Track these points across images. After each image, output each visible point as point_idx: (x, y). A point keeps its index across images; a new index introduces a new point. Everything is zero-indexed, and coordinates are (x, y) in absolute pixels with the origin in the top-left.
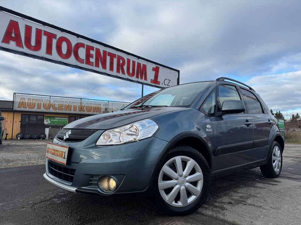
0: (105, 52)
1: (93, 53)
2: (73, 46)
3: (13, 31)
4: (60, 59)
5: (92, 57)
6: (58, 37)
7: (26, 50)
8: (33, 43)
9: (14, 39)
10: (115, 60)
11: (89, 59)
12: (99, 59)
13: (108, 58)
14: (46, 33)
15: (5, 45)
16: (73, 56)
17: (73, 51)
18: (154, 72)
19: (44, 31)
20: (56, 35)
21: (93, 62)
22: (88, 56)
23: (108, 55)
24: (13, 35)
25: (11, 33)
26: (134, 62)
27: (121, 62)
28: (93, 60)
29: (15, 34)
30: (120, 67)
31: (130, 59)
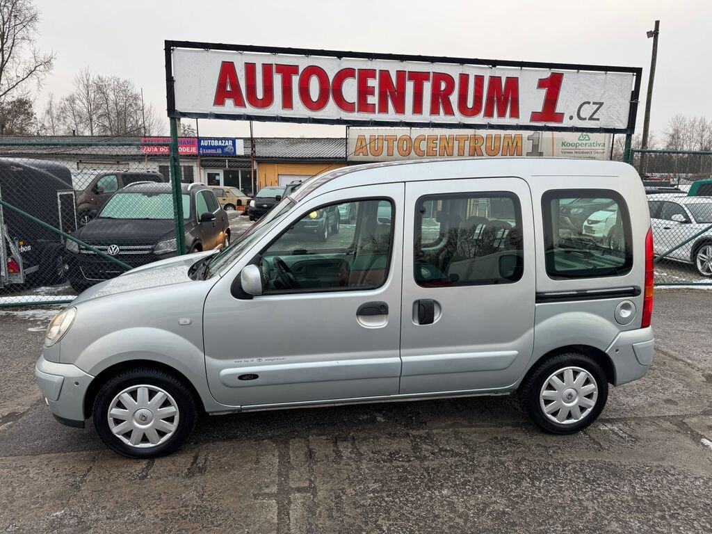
0: (401, 74)
1: (373, 83)
2: (331, 80)
3: (228, 80)
4: (307, 113)
5: (372, 93)
7: (250, 110)
8: (260, 94)
9: (229, 95)
10: (427, 87)
11: (365, 99)
12: (388, 93)
13: (410, 86)
14: (282, 69)
15: (219, 110)
16: (331, 100)
17: (332, 90)
18: (544, 92)
19: (276, 64)
20: (298, 66)
21: (374, 104)
22: (364, 91)
23: (410, 79)
24: (229, 89)
25: (225, 87)
26: (479, 80)
27: (443, 86)
28: (373, 100)
29: (232, 86)
30: (440, 100)
31: (468, 75)
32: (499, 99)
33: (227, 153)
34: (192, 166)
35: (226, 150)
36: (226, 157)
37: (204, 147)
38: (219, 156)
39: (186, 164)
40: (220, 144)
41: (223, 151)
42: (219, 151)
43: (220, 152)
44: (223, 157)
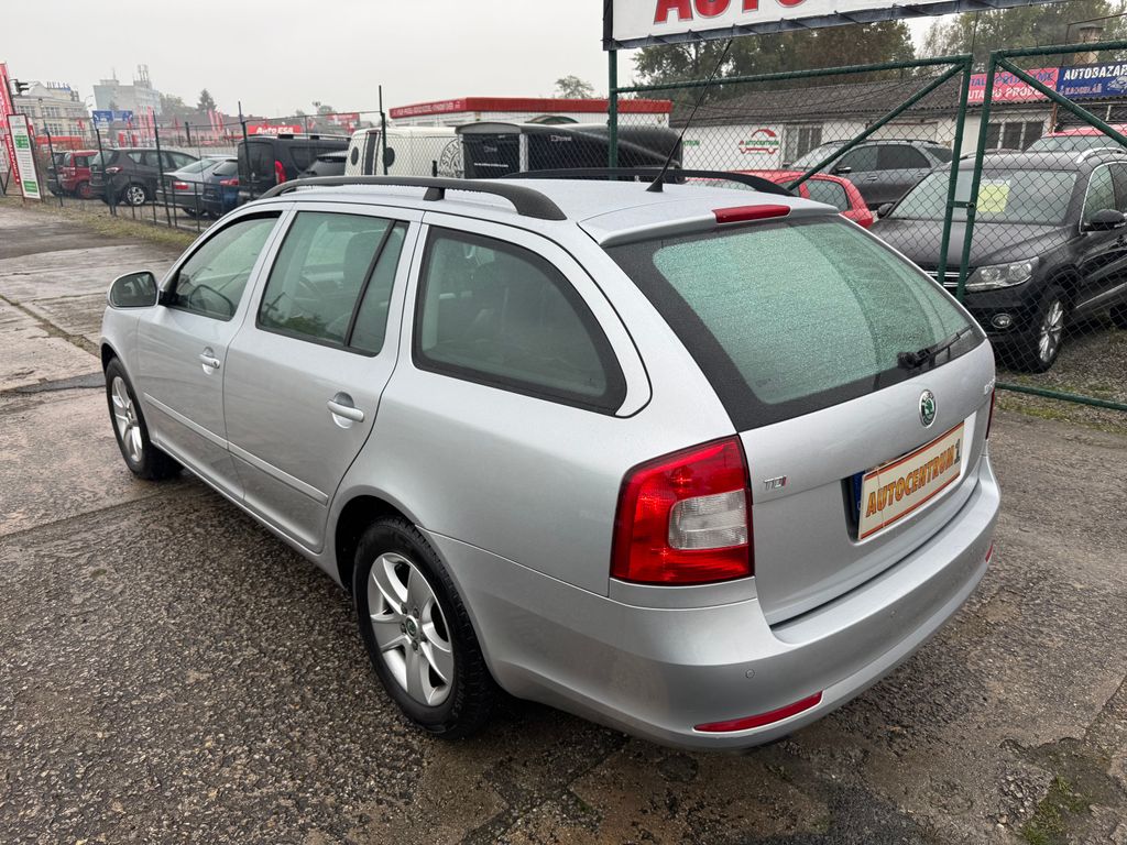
4: (781, 13)
15: (660, 29)
33: (1113, 91)
34: (1043, 122)
35: (1113, 85)
36: (1111, 99)
37: (1071, 83)
38: (1097, 100)
39: (1031, 119)
40: (1103, 73)
41: (1104, 88)
42: (1098, 89)
43: (1099, 91)
44: (1104, 99)
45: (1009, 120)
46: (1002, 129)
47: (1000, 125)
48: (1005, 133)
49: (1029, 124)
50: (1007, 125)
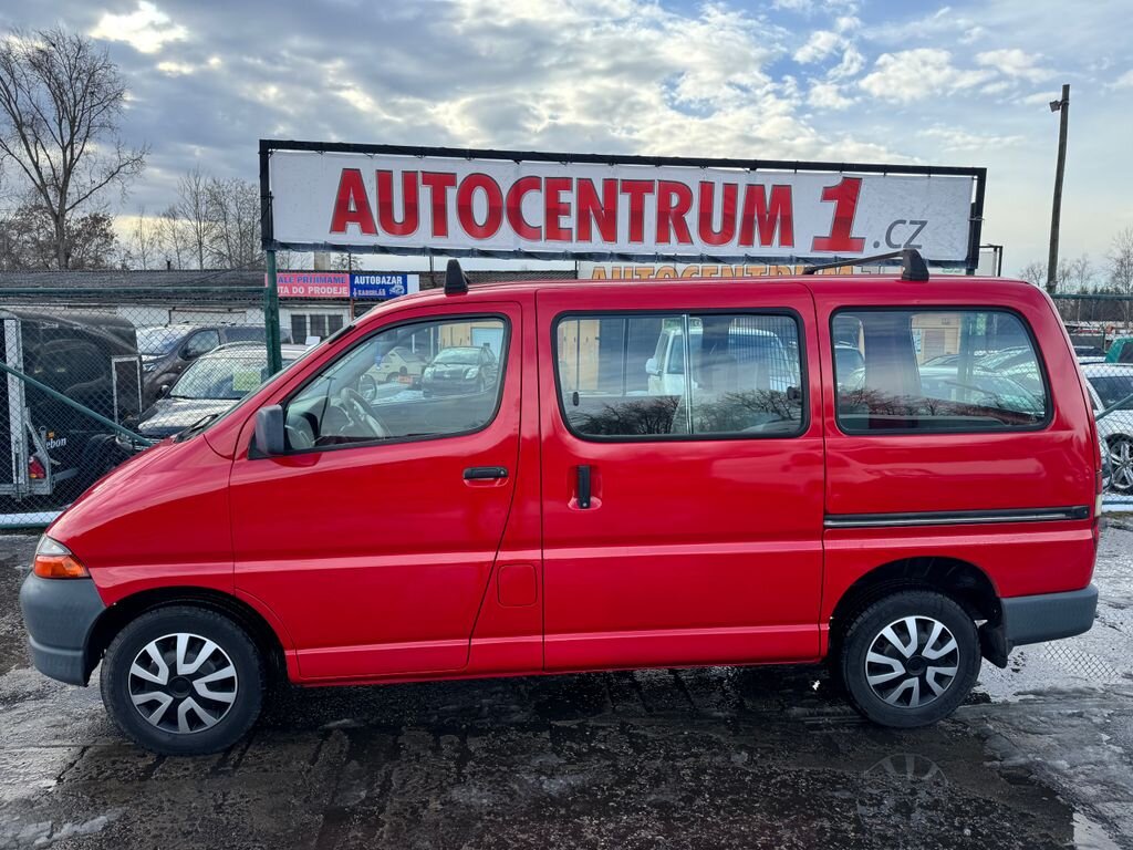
0: (610, 185)
1: (569, 197)
2: (505, 193)
3: (352, 196)
4: (469, 242)
5: (567, 213)
6: (459, 181)
7: (383, 238)
8: (399, 215)
9: (354, 218)
10: (651, 203)
11: (557, 221)
12: (591, 212)
13: (624, 202)
14: (430, 178)
15: (338, 239)
16: (505, 222)
17: (507, 209)
18: (832, 206)
19: (423, 172)
20: (454, 174)
21: (571, 229)
22: (554, 210)
23: (624, 190)
24: (352, 208)
25: (347, 204)
26: (730, 191)
27: (675, 200)
28: (569, 222)
29: (357, 204)
30: (670, 222)
31: (713, 183)
32: (761, 218)
34: (341, 316)
35: (392, 290)
37: (360, 287)
39: (332, 313)
40: (384, 282)
41: (387, 292)
42: (383, 292)
43: (384, 294)
45: (314, 313)
46: (308, 320)
47: (305, 316)
48: (311, 323)
49: (330, 316)
50: (311, 316)
